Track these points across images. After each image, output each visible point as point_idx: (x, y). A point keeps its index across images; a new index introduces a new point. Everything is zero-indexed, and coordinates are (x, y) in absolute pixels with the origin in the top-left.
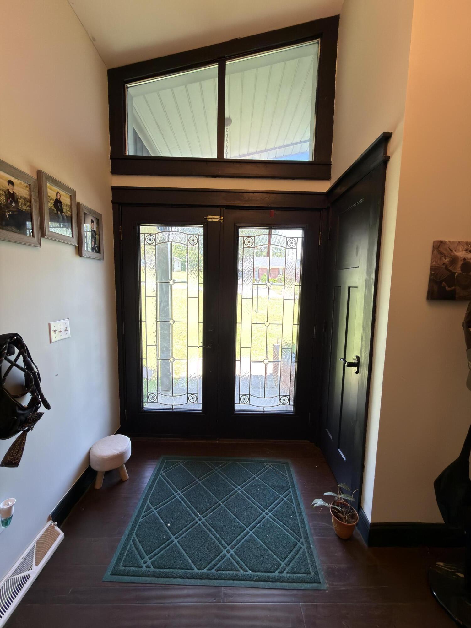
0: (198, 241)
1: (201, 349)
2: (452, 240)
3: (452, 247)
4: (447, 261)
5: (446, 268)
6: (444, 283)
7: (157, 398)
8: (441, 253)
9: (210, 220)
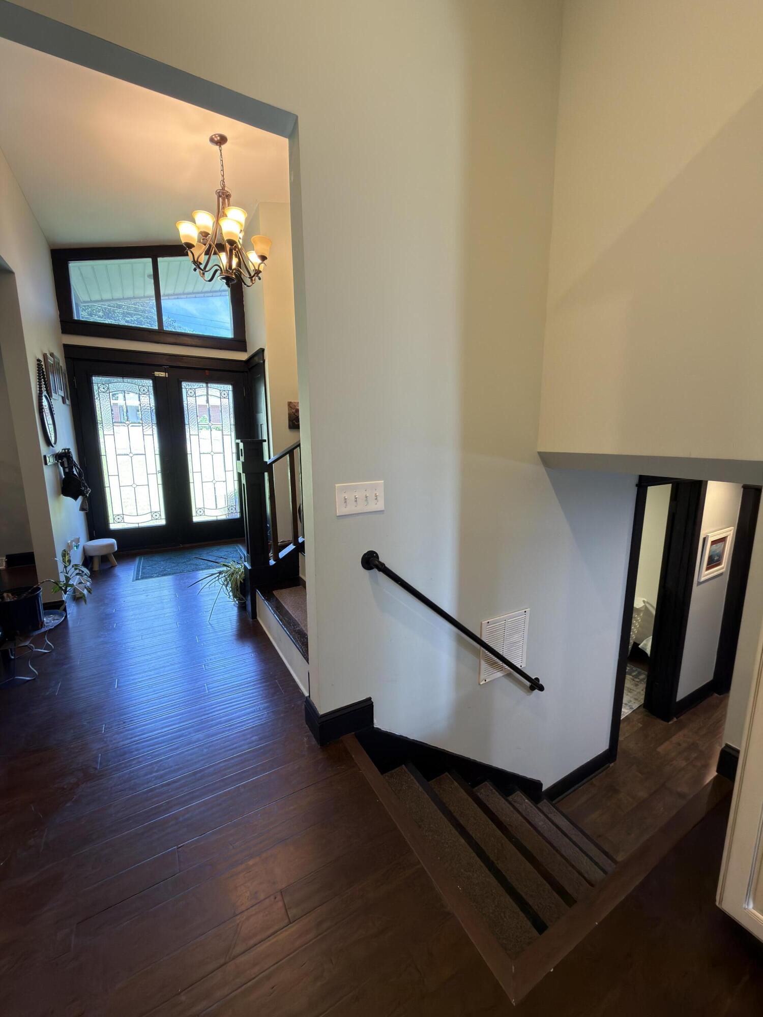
0: (148, 391)
1: (159, 475)
2: (295, 401)
3: (295, 405)
4: (294, 411)
5: (294, 414)
6: (294, 421)
7: (123, 518)
8: (291, 407)
9: (158, 375)
